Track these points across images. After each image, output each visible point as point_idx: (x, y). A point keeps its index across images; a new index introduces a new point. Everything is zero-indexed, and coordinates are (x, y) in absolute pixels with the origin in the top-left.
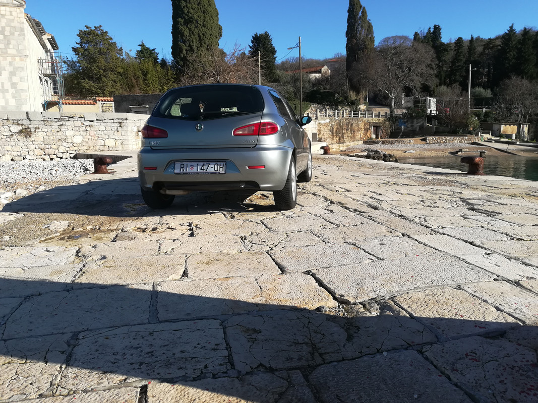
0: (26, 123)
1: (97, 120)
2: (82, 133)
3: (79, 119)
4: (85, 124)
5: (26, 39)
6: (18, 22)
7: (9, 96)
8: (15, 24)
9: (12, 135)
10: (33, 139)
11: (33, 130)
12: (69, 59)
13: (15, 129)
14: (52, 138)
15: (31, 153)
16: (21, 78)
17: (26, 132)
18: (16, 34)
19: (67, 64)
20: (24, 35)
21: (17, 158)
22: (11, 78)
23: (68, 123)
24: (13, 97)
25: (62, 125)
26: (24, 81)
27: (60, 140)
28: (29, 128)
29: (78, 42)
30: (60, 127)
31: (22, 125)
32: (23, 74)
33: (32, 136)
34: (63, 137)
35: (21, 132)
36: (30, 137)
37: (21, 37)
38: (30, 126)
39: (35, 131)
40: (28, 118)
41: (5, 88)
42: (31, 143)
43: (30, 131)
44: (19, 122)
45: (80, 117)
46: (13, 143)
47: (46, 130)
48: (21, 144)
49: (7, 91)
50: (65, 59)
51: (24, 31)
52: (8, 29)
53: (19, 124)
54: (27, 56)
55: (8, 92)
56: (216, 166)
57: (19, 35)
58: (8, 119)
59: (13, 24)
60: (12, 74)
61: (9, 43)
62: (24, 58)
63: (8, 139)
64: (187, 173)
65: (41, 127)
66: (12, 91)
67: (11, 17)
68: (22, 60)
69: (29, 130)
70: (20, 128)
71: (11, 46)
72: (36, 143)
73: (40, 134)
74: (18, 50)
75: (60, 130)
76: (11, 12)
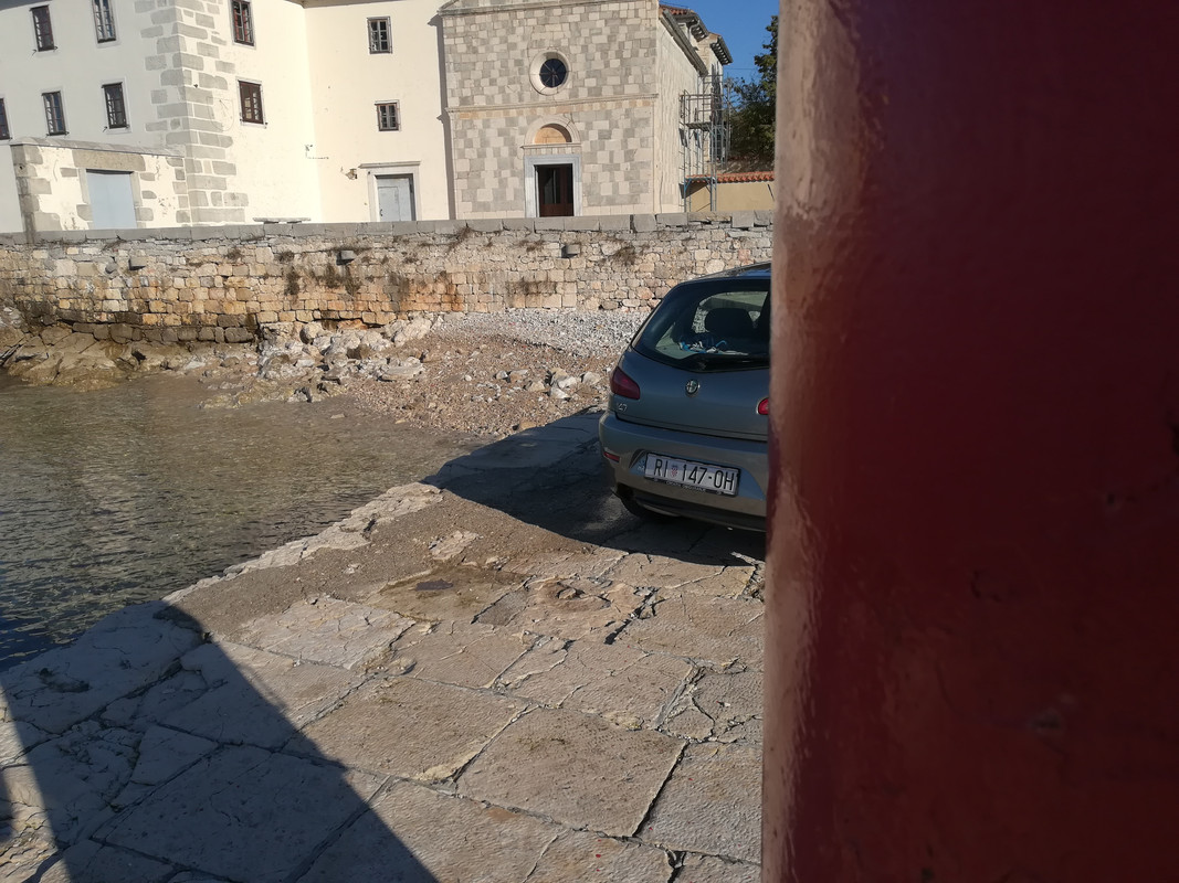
0: (628, 236)
1: (755, 226)
2: (724, 254)
3: (722, 225)
4: (733, 234)
5: (657, 61)
6: (647, 29)
7: (619, 176)
8: (642, 34)
9: (604, 260)
10: (637, 268)
11: (638, 250)
12: (747, 83)
13: (610, 248)
14: (669, 266)
15: (632, 295)
16: (642, 140)
17: (627, 256)
18: (642, 52)
19: (743, 93)
20: (654, 53)
21: (608, 305)
22: (626, 141)
23: (700, 235)
24: (626, 179)
25: (690, 239)
26: (647, 147)
27: (682, 268)
28: (633, 247)
29: (767, 43)
30: (685, 243)
31: (621, 241)
32: (646, 132)
33: (636, 261)
34: (689, 263)
35: (618, 254)
36: (633, 264)
37: (649, 59)
38: (635, 243)
39: (642, 253)
40: (632, 227)
41: (615, 162)
42: (633, 276)
43: (634, 253)
44: (617, 236)
45: (723, 222)
46: (604, 276)
47: (660, 250)
48: (617, 277)
49: (617, 167)
50: (739, 84)
51: (654, 46)
52: (628, 45)
53: (616, 240)
54: (656, 96)
55: (619, 170)
56: (718, 476)
57: (646, 55)
58: (599, 231)
59: (638, 35)
60: (629, 133)
61: (628, 74)
62: (650, 100)
63: (597, 269)
64: (664, 482)
65: (652, 243)
66: (625, 166)
67: (637, 21)
68: (646, 104)
69: (632, 251)
70: (618, 247)
71: (631, 79)
72: (642, 275)
73: (649, 257)
74: (642, 86)
75: (685, 250)
76: (636, 10)
